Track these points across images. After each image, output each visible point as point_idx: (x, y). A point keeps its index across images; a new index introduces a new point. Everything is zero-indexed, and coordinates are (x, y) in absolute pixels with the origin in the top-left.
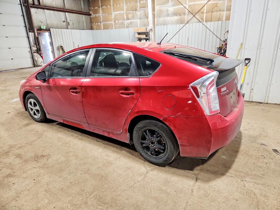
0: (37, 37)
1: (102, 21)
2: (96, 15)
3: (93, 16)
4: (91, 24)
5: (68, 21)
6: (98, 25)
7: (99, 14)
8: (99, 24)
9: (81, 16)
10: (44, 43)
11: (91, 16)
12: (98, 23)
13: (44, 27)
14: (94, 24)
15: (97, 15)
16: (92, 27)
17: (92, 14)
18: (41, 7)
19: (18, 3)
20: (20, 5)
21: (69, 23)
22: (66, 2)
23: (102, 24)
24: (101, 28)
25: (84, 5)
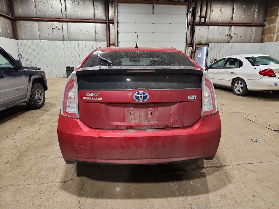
0: (194, 51)
1: (276, 31)
2: (270, 25)
3: (267, 26)
4: (262, 36)
5: (232, 35)
6: (270, 36)
7: (274, 24)
8: (272, 35)
9: (250, 28)
10: (200, 56)
11: (265, 28)
12: (270, 34)
13: (203, 42)
14: (266, 35)
15: (272, 25)
16: (262, 39)
17: (267, 25)
18: (206, 24)
19: (185, 23)
20: (186, 25)
21: (232, 37)
22: (235, 16)
23: (275, 35)
24: (274, 40)
25: (258, 16)
